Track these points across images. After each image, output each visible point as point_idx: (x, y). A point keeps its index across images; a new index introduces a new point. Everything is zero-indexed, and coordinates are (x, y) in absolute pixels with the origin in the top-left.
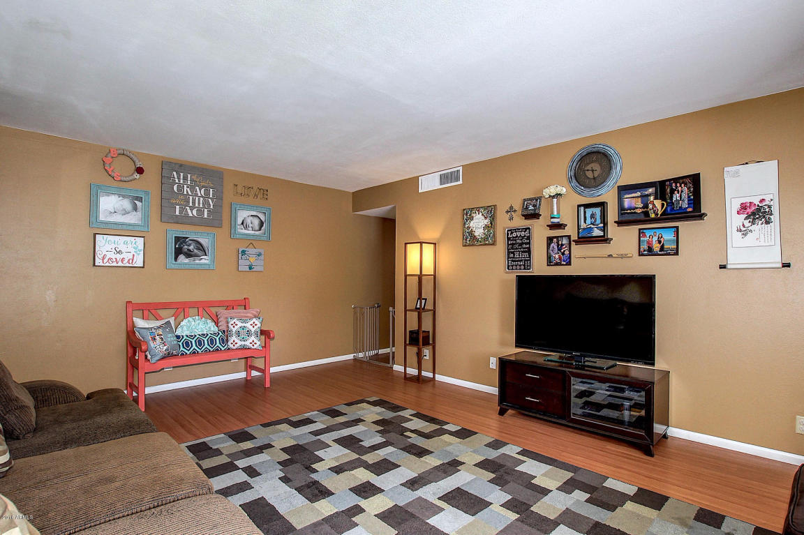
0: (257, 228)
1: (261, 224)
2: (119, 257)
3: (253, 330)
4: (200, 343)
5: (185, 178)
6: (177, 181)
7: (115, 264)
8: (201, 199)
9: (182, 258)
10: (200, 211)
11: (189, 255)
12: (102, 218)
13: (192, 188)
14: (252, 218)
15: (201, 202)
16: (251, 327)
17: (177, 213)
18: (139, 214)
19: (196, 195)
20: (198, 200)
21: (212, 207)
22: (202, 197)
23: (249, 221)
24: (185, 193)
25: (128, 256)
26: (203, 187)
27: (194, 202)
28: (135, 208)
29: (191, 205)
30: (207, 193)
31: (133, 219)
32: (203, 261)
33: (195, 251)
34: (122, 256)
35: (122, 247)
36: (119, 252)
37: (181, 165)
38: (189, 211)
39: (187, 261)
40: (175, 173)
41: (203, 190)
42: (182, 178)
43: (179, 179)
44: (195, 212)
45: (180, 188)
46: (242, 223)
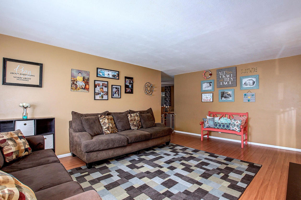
0: (252, 84)
1: (254, 83)
2: (207, 99)
3: (236, 124)
4: (220, 126)
5: (223, 73)
6: (221, 75)
7: (206, 101)
8: (228, 78)
9: (223, 98)
10: (228, 83)
11: (225, 97)
12: (203, 89)
13: (225, 75)
14: (249, 81)
15: (228, 79)
16: (236, 123)
17: (221, 85)
18: (211, 87)
19: (227, 77)
20: (227, 79)
21: (232, 80)
22: (229, 77)
23: (248, 82)
24: (223, 77)
25: (209, 99)
26: (229, 74)
27: (226, 80)
28: (210, 85)
29: (225, 81)
30: (230, 76)
31: (210, 88)
32: (230, 99)
33: (227, 96)
34: (208, 99)
35: (208, 97)
36: (207, 98)
37: (222, 69)
38: (225, 83)
39: (225, 99)
40: (220, 72)
41: (229, 75)
42: (222, 73)
43: (221, 74)
44: (226, 83)
45: (222, 76)
46: (245, 84)
